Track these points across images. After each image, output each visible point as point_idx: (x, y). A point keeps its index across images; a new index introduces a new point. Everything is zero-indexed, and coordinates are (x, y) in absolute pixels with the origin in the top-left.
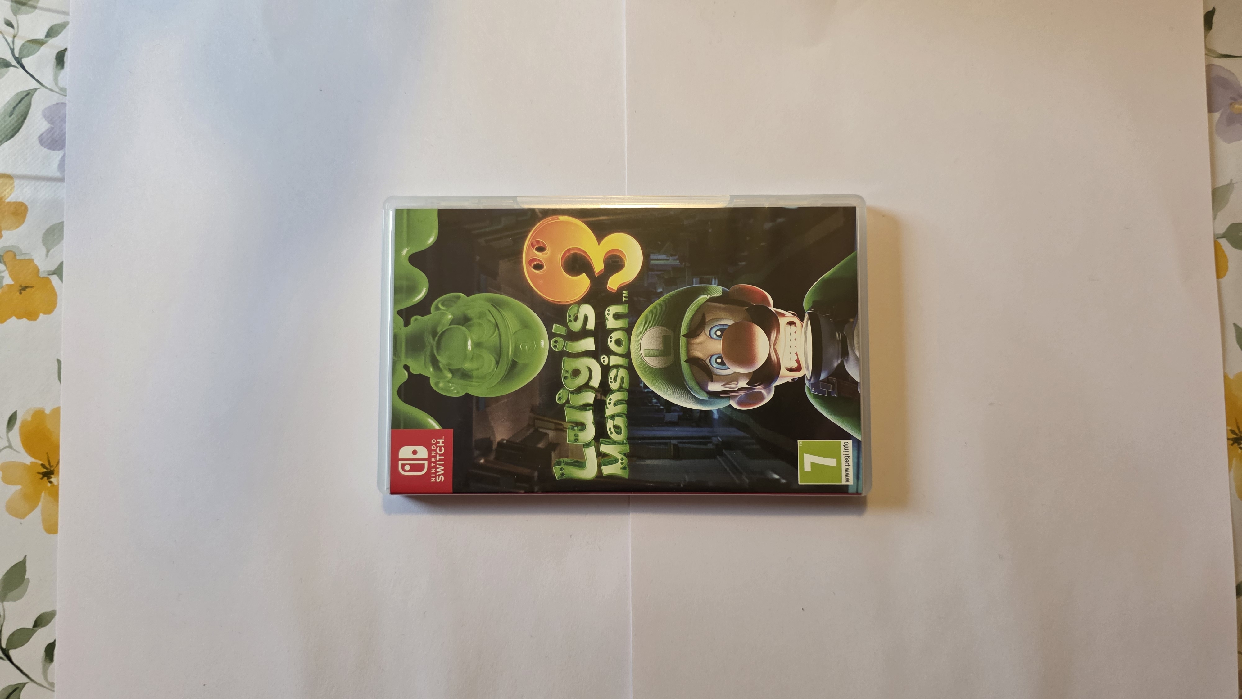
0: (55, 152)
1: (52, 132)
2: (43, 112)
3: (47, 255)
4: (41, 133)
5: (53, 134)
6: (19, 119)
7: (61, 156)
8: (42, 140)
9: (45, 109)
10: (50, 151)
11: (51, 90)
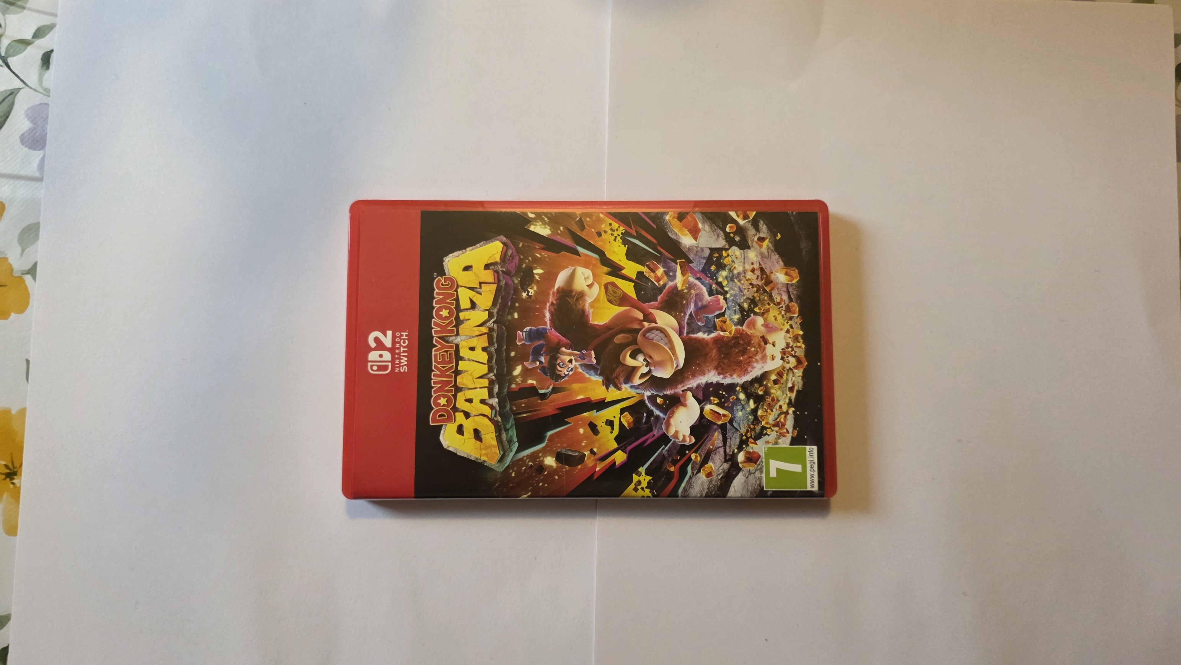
0: (35, 152)
1: (34, 132)
2: (26, 111)
3: (22, 255)
4: (22, 132)
5: (35, 134)
7: (41, 156)
8: (23, 139)
9: (28, 109)
10: (31, 151)
11: (35, 90)
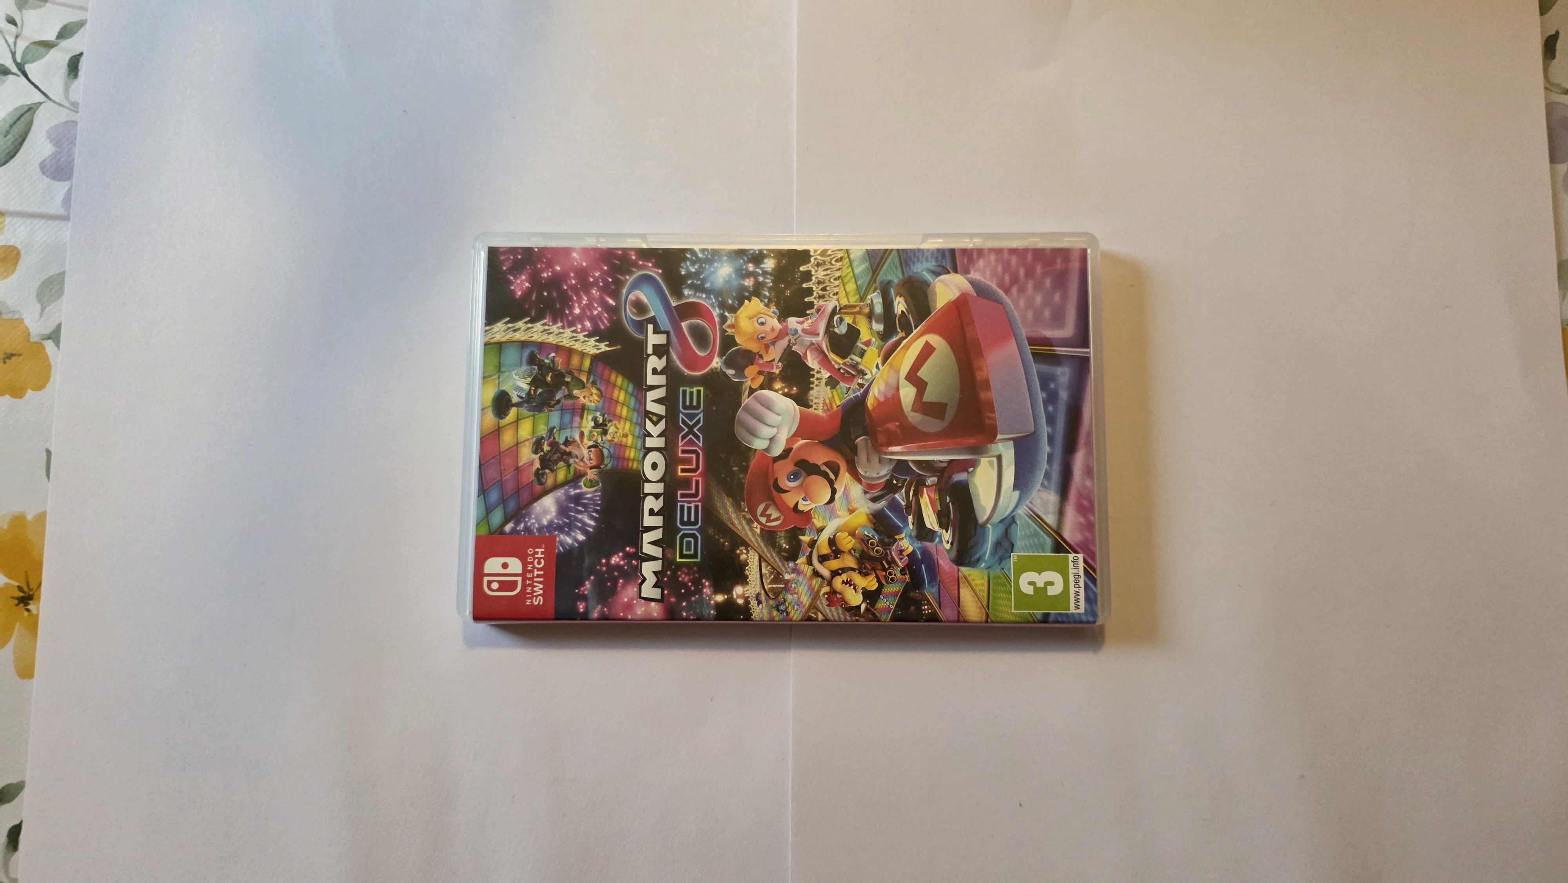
0: (60, 182)
1: (58, 157)
2: (49, 132)
3: (41, 314)
4: (43, 159)
5: (59, 159)
6: (16, 140)
7: (67, 188)
8: (43, 168)
9: (51, 128)
10: (54, 182)
11: (60, 105)
